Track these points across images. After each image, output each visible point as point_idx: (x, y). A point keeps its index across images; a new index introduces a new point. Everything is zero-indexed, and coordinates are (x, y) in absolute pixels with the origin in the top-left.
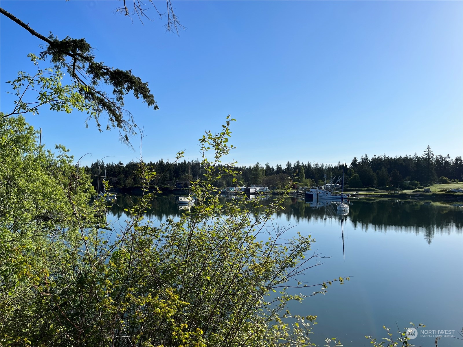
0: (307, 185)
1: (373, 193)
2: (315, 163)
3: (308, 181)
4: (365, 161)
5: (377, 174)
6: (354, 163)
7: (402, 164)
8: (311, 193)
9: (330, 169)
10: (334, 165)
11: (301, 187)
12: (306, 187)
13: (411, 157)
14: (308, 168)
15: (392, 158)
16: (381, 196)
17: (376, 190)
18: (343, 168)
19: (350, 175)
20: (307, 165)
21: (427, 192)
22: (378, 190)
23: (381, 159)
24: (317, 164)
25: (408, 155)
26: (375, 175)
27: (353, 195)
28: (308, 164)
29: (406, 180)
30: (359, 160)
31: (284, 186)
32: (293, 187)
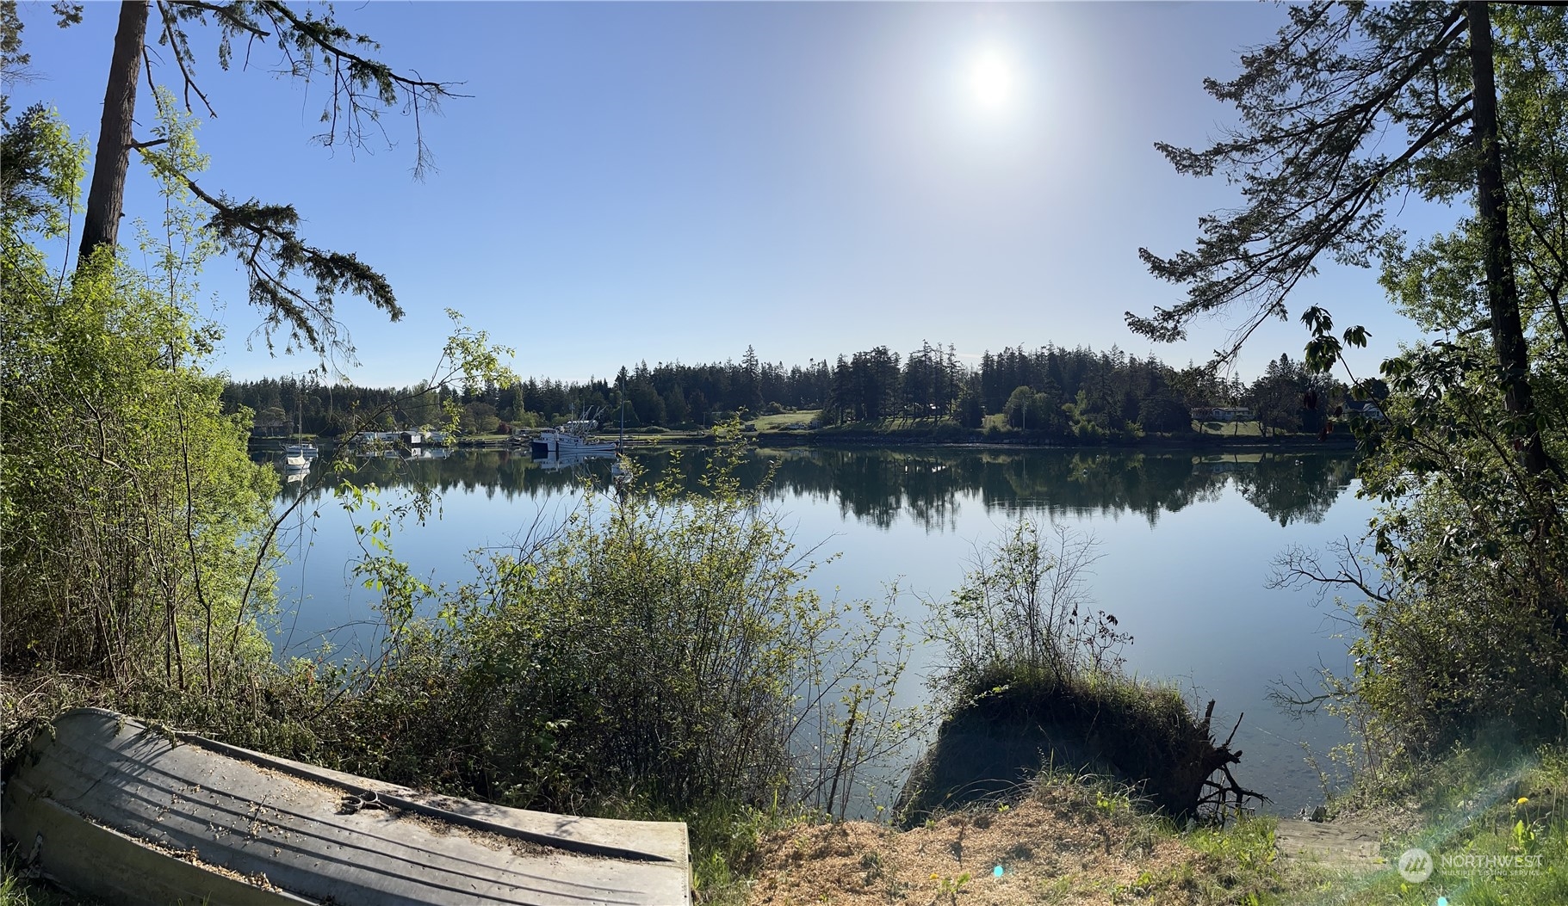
0: (529, 425)
1: (657, 437)
2: (545, 379)
3: (532, 416)
4: (642, 373)
5: (666, 399)
6: (621, 378)
7: (707, 379)
8: (544, 442)
9: (576, 391)
10: (583, 382)
11: (517, 430)
12: (528, 429)
13: (722, 366)
14: (530, 389)
15: (690, 367)
16: (673, 442)
17: (664, 429)
18: (600, 387)
19: (614, 403)
20: (528, 383)
21: (750, 430)
22: (668, 430)
23: (672, 369)
24: (547, 382)
25: (717, 363)
26: (661, 400)
28: (531, 382)
29: (715, 410)
30: (631, 373)
31: (482, 429)
32: (501, 431)
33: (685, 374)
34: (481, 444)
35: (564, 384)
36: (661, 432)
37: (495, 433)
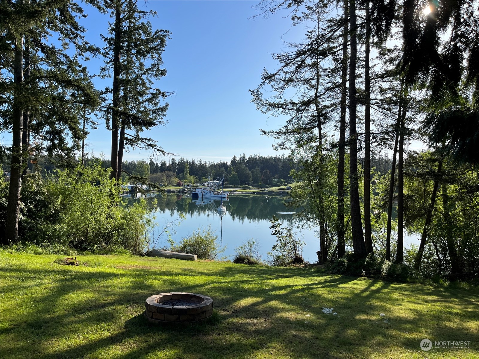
0: (191, 183)
1: (248, 190)
2: (199, 160)
3: (192, 178)
4: (243, 159)
5: (252, 172)
6: (234, 161)
7: (272, 163)
8: (197, 193)
9: (214, 166)
10: (217, 162)
11: (186, 185)
12: (191, 185)
13: (280, 157)
14: (192, 165)
15: (265, 157)
16: (254, 193)
17: (251, 187)
18: (223, 165)
19: (230, 172)
20: (191, 162)
21: (288, 189)
22: (252, 187)
23: (256, 158)
24: (200, 161)
25: (278, 155)
26: (250, 173)
27: (231, 192)
28: (193, 161)
29: (275, 178)
30: (238, 159)
31: (170, 184)
32: (178, 185)
33: (262, 161)
34: (169, 191)
35: (207, 163)
36: (249, 188)
37: (176, 186)
